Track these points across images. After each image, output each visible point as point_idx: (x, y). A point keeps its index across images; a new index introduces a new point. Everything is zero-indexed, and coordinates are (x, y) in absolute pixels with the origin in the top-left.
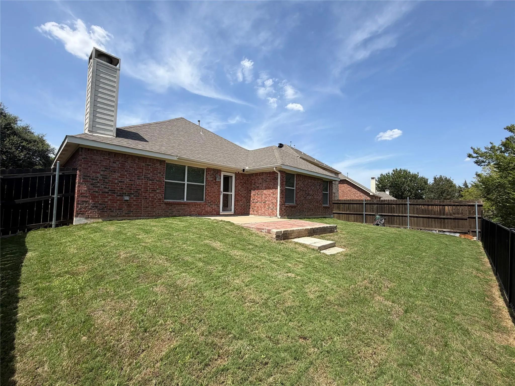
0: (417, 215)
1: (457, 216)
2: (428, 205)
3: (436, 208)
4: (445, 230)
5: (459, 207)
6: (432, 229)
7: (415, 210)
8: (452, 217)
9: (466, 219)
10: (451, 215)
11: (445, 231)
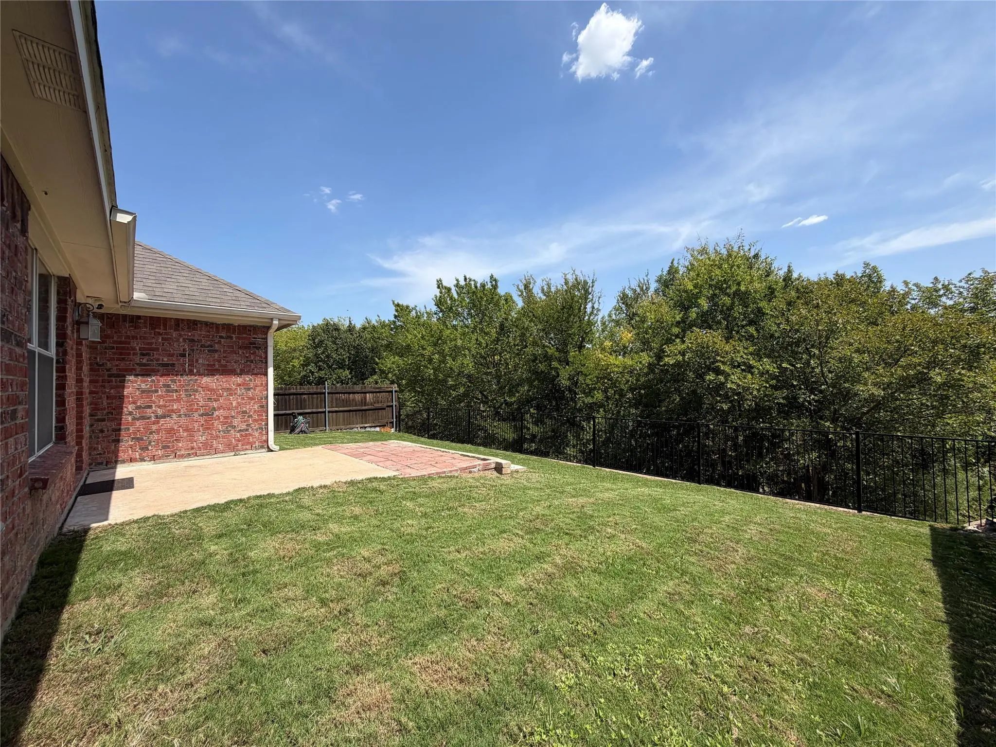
0: (337, 409)
1: (377, 405)
2: (350, 393)
3: (358, 397)
4: (366, 425)
5: (378, 394)
6: (354, 426)
7: (334, 401)
8: (373, 407)
9: (384, 409)
10: (371, 404)
11: (366, 427)
